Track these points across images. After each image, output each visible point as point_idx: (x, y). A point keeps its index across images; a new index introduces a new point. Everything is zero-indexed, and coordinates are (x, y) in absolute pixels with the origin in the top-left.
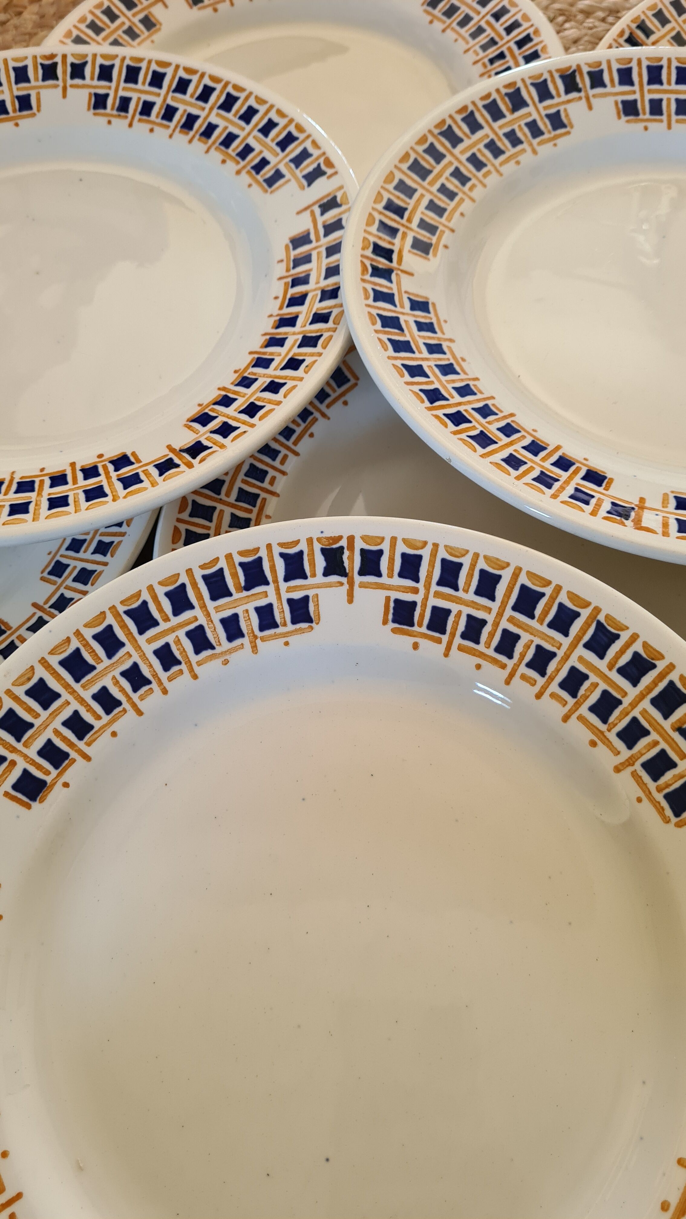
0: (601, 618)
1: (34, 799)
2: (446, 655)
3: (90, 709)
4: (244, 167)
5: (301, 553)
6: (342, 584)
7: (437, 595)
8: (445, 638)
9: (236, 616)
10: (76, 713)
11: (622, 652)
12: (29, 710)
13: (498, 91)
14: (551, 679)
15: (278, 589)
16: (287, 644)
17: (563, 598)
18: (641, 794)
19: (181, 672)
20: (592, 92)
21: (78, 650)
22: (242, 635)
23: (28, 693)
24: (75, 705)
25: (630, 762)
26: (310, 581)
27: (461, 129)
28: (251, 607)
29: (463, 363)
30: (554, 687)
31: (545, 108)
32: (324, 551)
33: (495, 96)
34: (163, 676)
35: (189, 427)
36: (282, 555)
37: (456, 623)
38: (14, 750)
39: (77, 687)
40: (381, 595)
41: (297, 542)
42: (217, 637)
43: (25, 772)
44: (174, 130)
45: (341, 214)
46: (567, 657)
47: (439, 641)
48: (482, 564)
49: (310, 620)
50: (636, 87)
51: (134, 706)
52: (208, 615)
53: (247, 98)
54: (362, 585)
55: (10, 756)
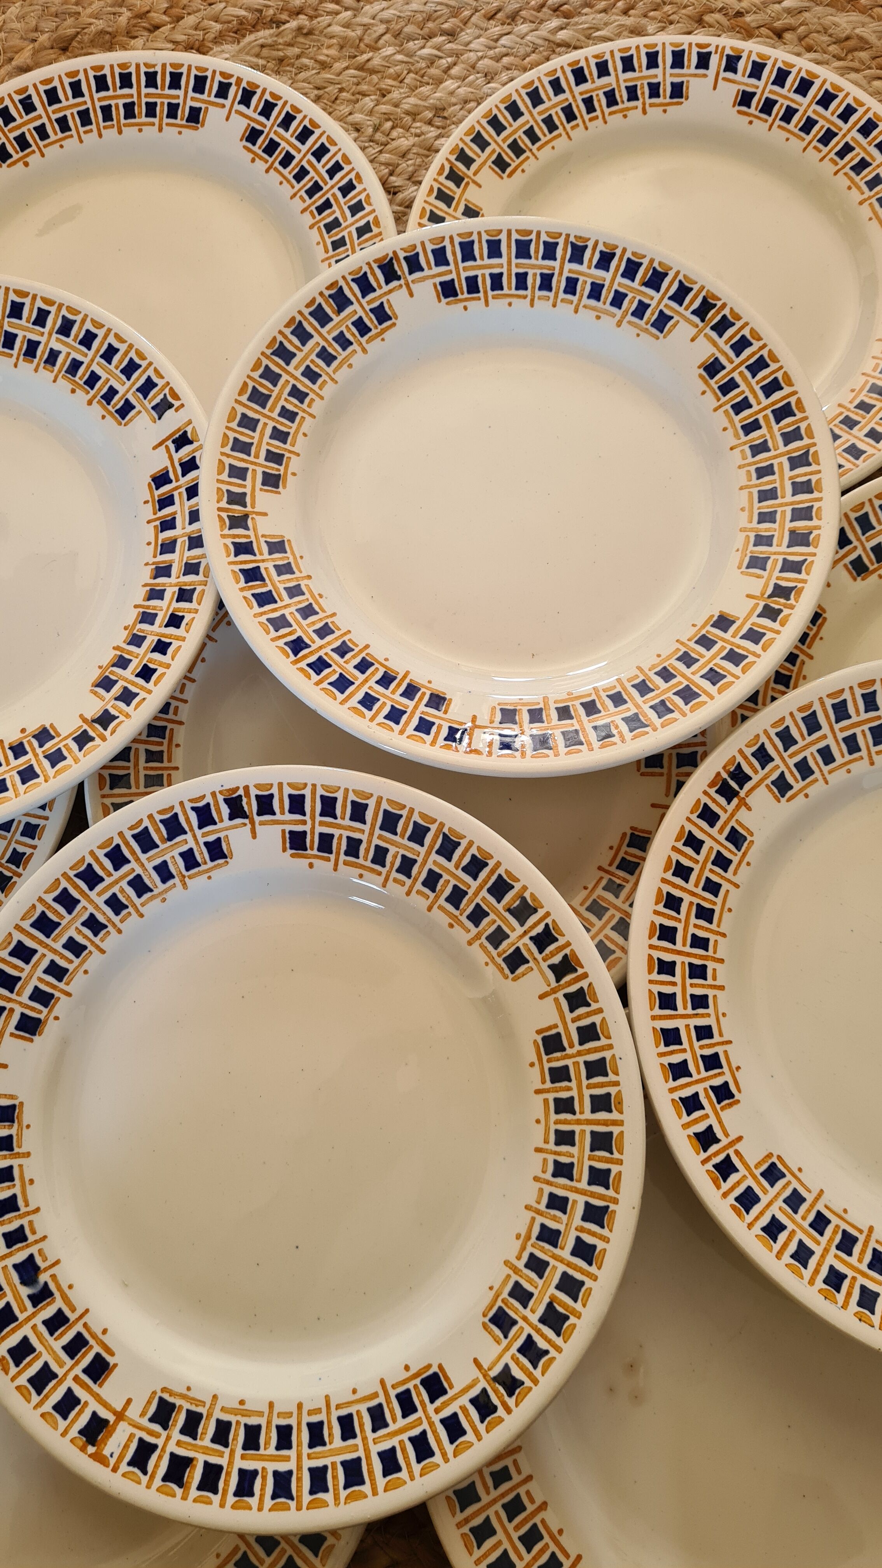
0: (446, 830)
1: (34, 1034)
2: (335, 869)
3: (62, 956)
4: (94, 397)
5: (208, 804)
6: (245, 825)
7: (321, 824)
8: (332, 857)
9: (165, 863)
10: (52, 961)
11: (463, 855)
12: (15, 967)
13: (321, 294)
14: (416, 880)
15: (194, 836)
16: (209, 878)
17: (416, 817)
18: (488, 960)
19: (129, 914)
20: (410, 278)
21: (43, 913)
22: (173, 877)
23: (11, 954)
24: (50, 956)
25: (478, 936)
26: (219, 826)
27: (292, 343)
28: (176, 853)
30: (419, 886)
31: (369, 303)
32: (226, 800)
33: (319, 300)
34: (116, 919)
35: (95, 693)
36: (193, 809)
37: (339, 844)
38: (10, 1000)
39: (48, 941)
40: (279, 828)
41: (204, 796)
42: (153, 881)
43: (22, 1014)
44: (18, 359)
45: (194, 451)
46: (425, 862)
47: (328, 860)
48: (352, 797)
49: (225, 857)
50: (452, 267)
51: (98, 947)
52: (142, 865)
53: (83, 321)
54: (262, 823)
55: (8, 1005)
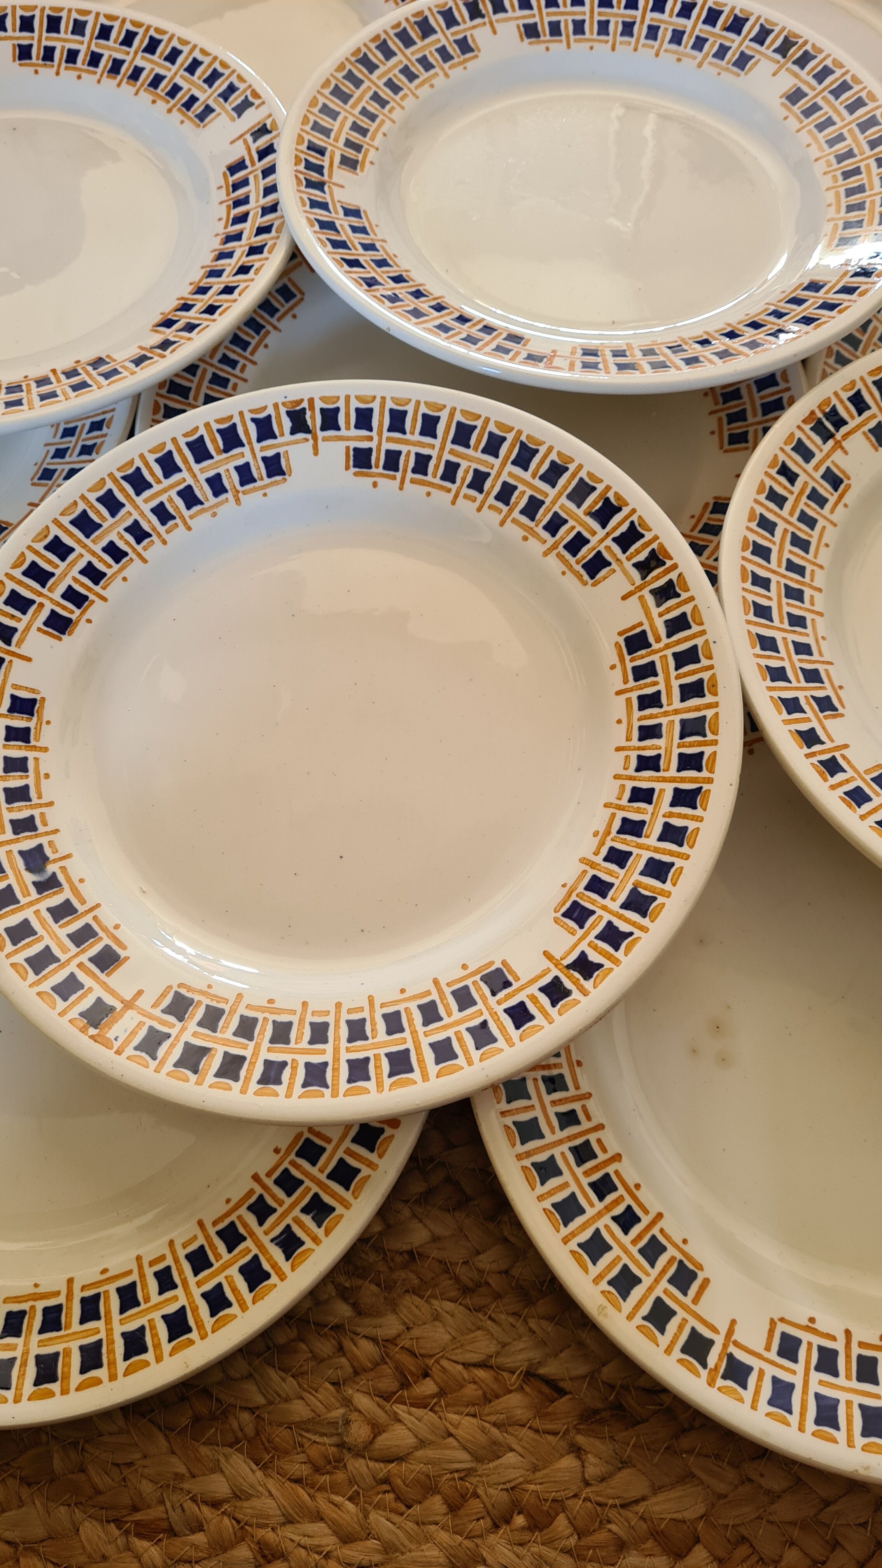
0: (523, 438)
1: (64, 633)
2: (401, 489)
3: (101, 560)
4: (174, 106)
5: (269, 417)
6: (307, 440)
7: (389, 440)
8: (399, 475)
9: (218, 476)
10: (90, 563)
11: (542, 462)
12: (49, 562)
13: (407, 20)
14: (488, 493)
15: (252, 450)
16: (265, 495)
17: (492, 427)
18: (565, 569)
19: (176, 525)
20: (494, 18)
21: (85, 511)
22: (226, 491)
23: (46, 548)
24: (88, 557)
25: (555, 546)
26: (280, 440)
27: (376, 56)
28: (231, 466)
29: (395, 259)
30: (491, 500)
31: (453, 34)
32: (288, 413)
33: (404, 24)
34: (162, 529)
35: (156, 331)
36: (253, 420)
37: (407, 461)
38: (40, 594)
39: (87, 541)
40: (343, 444)
41: (265, 408)
42: (204, 494)
43: (53, 612)
44: (101, 76)
45: (271, 139)
46: (499, 474)
47: (394, 478)
48: (423, 409)
49: (283, 473)
50: (535, 11)
51: (139, 555)
52: (194, 476)
53: (170, 40)
54: (325, 439)
55: (38, 600)
